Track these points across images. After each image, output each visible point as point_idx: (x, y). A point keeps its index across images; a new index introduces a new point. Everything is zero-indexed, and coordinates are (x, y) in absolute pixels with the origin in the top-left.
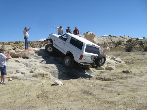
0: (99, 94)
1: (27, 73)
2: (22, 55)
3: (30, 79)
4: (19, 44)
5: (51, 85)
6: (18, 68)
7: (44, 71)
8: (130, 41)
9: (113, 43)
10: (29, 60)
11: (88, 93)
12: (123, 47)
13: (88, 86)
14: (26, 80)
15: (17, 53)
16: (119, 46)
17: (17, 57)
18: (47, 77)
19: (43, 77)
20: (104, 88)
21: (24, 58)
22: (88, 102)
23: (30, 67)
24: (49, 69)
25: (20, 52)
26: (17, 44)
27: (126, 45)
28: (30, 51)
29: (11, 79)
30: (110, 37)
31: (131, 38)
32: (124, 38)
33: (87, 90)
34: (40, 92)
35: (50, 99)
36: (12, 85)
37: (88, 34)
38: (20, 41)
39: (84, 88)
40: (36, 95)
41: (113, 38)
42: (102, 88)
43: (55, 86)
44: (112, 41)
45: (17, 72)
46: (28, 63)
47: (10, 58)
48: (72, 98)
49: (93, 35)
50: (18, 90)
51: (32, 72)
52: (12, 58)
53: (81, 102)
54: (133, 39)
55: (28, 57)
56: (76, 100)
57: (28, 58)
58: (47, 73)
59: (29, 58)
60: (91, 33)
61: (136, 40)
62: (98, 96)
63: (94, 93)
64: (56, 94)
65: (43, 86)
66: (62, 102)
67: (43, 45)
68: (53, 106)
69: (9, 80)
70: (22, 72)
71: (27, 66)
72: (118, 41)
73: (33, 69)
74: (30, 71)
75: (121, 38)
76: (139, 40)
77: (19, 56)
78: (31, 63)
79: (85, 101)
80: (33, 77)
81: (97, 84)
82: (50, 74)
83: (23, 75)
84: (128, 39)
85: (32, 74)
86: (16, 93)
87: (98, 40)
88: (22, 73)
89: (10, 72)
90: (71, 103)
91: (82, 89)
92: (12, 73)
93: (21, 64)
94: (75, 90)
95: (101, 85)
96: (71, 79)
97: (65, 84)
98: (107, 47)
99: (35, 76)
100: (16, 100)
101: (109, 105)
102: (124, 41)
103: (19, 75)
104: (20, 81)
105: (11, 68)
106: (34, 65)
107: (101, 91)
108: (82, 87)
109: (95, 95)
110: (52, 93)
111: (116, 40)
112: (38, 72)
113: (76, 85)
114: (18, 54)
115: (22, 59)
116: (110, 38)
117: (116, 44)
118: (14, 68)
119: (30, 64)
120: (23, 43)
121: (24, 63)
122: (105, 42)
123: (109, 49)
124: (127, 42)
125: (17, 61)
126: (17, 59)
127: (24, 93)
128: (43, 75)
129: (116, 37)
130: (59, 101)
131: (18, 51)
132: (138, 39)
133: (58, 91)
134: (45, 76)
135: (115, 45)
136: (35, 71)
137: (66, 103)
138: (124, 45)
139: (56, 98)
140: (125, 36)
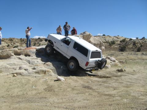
0: (98, 89)
1: (30, 70)
2: (24, 53)
3: (33, 75)
4: (13, 41)
5: (54, 81)
6: (21, 65)
7: (45, 68)
8: (124, 41)
9: (107, 42)
10: (30, 57)
11: (88, 88)
12: (116, 46)
13: (87, 82)
14: (29, 76)
15: (19, 51)
16: (113, 46)
17: (19, 54)
18: (49, 74)
19: (45, 73)
20: (101, 84)
21: (26, 55)
22: (90, 94)
23: (32, 64)
24: (50, 66)
25: (22, 50)
26: (10, 41)
27: (119, 44)
28: (31, 49)
29: (15, 75)
30: (104, 36)
31: (124, 38)
32: (118, 38)
33: (87, 85)
34: (46, 87)
35: (57, 92)
36: (19, 80)
37: (85, 34)
38: (14, 38)
39: (84, 84)
40: (43, 88)
41: (107, 37)
42: (100, 84)
43: (58, 82)
44: (106, 40)
45: (20, 68)
46: (30, 60)
47: (12, 56)
48: (75, 92)
49: (89, 35)
50: (26, 85)
51: (34, 69)
52: (14, 55)
53: (84, 95)
54: (127, 39)
55: (30, 54)
56: (79, 93)
57: (29, 56)
58: (48, 70)
59: (31, 56)
60: (88, 33)
61: (130, 40)
62: (97, 90)
63: (94, 88)
64: (61, 88)
65: (48, 82)
66: (67, 94)
67: (37, 43)
68: (60, 97)
69: (14, 76)
70: (25, 68)
71: (29, 63)
72: (112, 40)
73: (35, 66)
74: (33, 67)
75: (115, 38)
76: (132, 41)
77: (21, 53)
78: (33, 60)
79: (87, 94)
80: (35, 73)
81: (95, 81)
82: (51, 71)
83: (26, 72)
84: (121, 39)
85: (34, 70)
86: (25, 87)
87: (95, 40)
88: (25, 70)
89: (14, 68)
90: (75, 95)
91: (83, 85)
92: (15, 70)
93: (24, 61)
94: (77, 85)
95: (98, 82)
96: (71, 76)
97: (66, 80)
98: (103, 47)
99: (37, 73)
100: (27, 92)
101: (108, 97)
102: (118, 41)
103: (22, 71)
104: (24, 76)
105: (14, 65)
106: (36, 62)
107: (99, 86)
108: (82, 83)
109: (94, 89)
110: (57, 87)
111: (110, 40)
112: (40, 69)
113: (76, 81)
114: (21, 52)
115: (24, 56)
116: (104, 38)
117: (110, 44)
118: (18, 65)
119: (32, 62)
120: (17, 40)
121: (26, 60)
122: (100, 42)
123: (104, 49)
124: (121, 42)
125: (20, 59)
126: (20, 57)
127: (32, 87)
128: (45, 72)
129: (110, 37)
130: (65, 93)
131: (21, 49)
132: (131, 39)
133: (62, 86)
134: (47, 73)
135: (108, 44)
136: (37, 68)
137: (72, 95)
138: (117, 45)
139: (61, 91)
140: (118, 36)
